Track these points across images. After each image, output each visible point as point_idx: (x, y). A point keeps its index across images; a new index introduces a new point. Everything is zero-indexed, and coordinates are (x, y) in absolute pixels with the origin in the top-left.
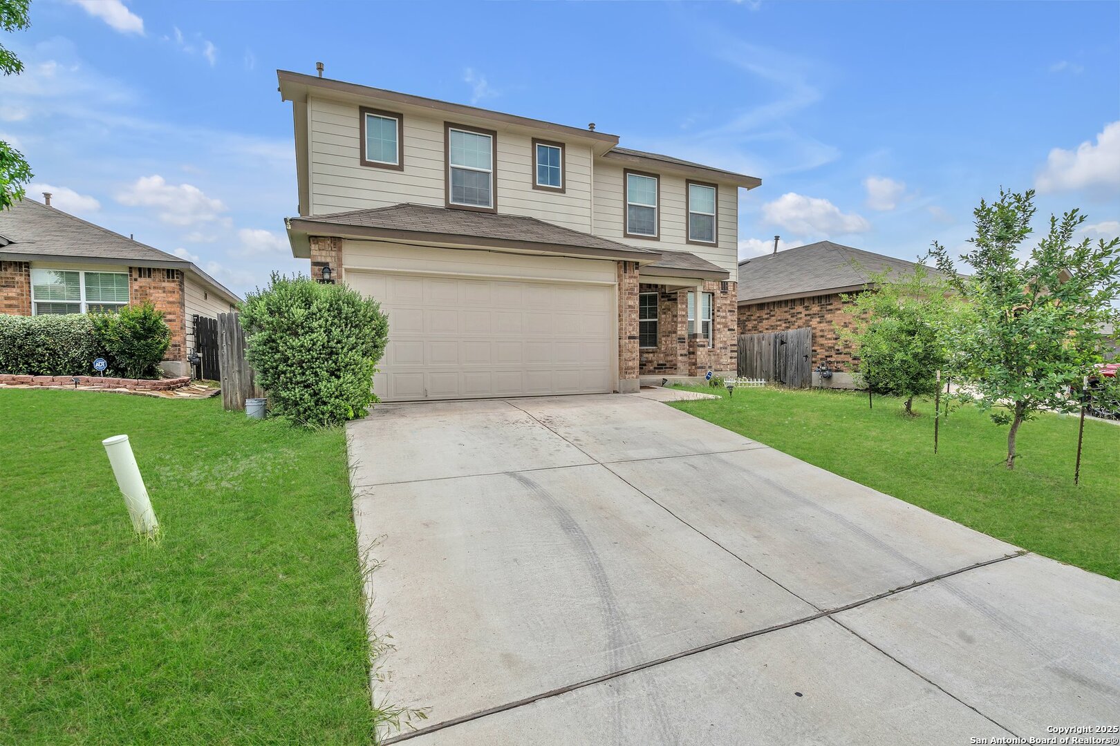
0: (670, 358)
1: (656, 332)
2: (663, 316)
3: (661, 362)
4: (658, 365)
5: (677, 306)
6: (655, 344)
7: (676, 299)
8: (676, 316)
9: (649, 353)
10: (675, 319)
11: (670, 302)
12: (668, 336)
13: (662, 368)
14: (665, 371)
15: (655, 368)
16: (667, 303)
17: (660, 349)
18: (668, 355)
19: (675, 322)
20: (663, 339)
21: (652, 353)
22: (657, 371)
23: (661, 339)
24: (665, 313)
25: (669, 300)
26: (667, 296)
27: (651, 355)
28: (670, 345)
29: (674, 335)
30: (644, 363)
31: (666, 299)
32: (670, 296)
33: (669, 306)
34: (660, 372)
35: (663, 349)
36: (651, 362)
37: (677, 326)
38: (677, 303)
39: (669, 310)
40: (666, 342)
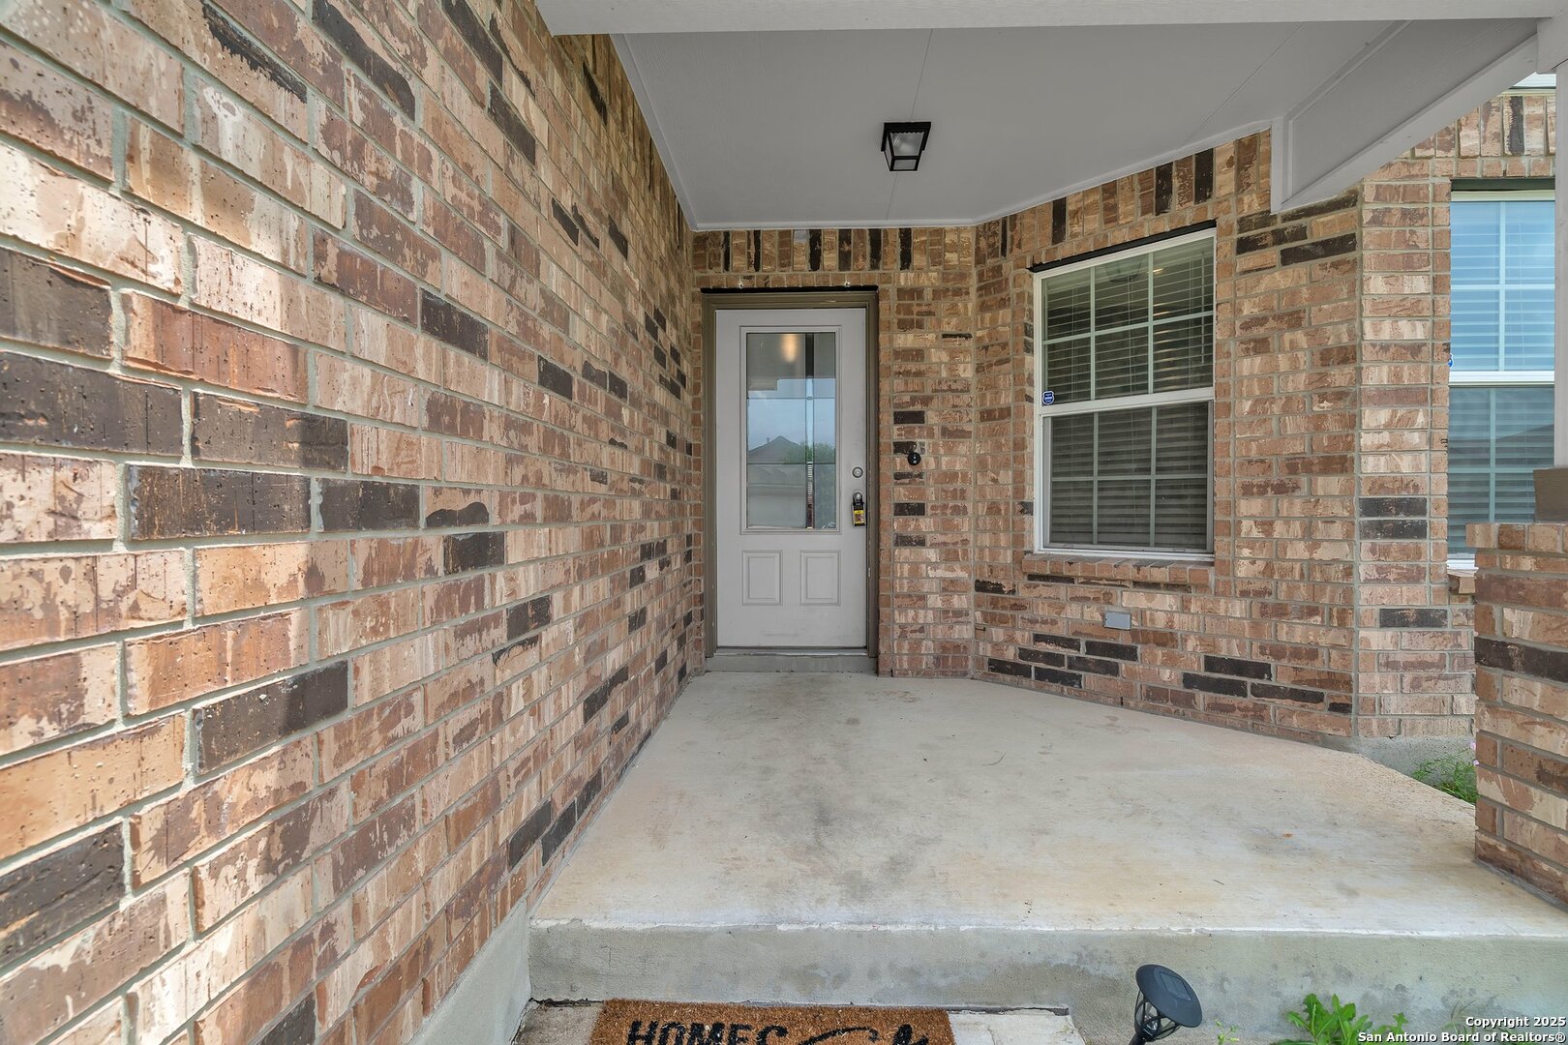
0: (1295, 633)
1: (1203, 468)
2: (1250, 365)
3: (1230, 650)
4: (1211, 663)
5: (1356, 288)
6: (1196, 532)
7: (1345, 244)
8: (1348, 355)
9: (1155, 585)
10: (1339, 376)
11: (1300, 270)
12: (1281, 489)
13: (1237, 689)
14: (1259, 713)
15: (1189, 680)
16: (1284, 278)
17: (1227, 568)
18: (1280, 611)
19: (1340, 395)
20: (1251, 507)
21: (1171, 587)
22: (1202, 698)
23: (1230, 507)
24: (1260, 346)
25: (1288, 258)
26: (1279, 237)
27: (1167, 601)
28: (1299, 551)
29: (1330, 484)
30: (1124, 640)
31: (1273, 254)
32: (1301, 234)
33: (1293, 293)
34: (1229, 709)
35: (1243, 570)
36: (1165, 639)
37: (1353, 422)
38: (1356, 265)
39: (1294, 319)
40: (1266, 526)
